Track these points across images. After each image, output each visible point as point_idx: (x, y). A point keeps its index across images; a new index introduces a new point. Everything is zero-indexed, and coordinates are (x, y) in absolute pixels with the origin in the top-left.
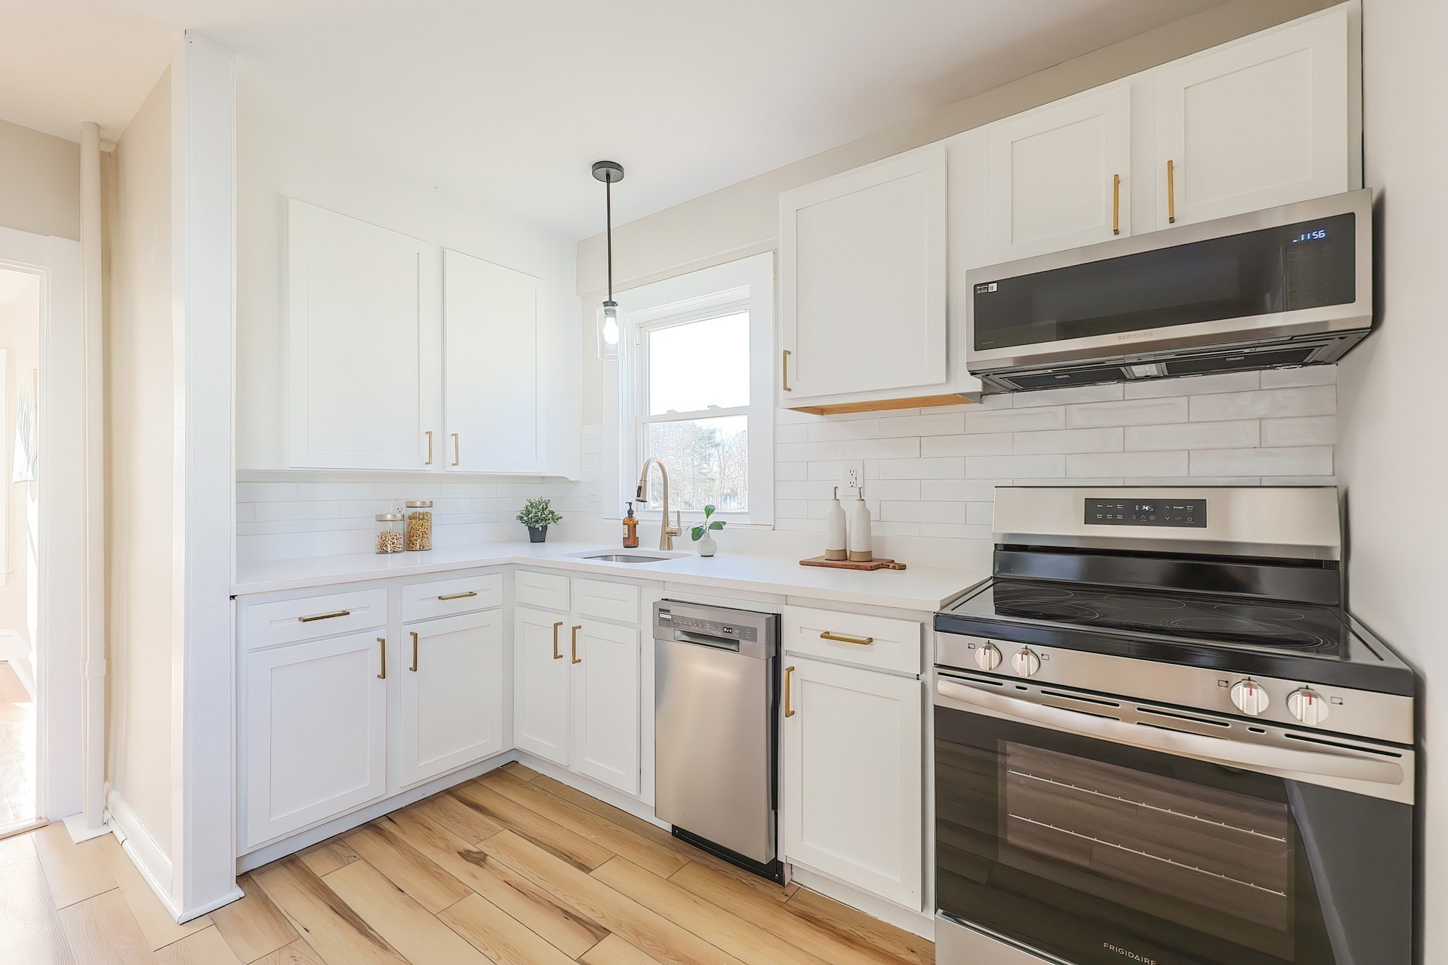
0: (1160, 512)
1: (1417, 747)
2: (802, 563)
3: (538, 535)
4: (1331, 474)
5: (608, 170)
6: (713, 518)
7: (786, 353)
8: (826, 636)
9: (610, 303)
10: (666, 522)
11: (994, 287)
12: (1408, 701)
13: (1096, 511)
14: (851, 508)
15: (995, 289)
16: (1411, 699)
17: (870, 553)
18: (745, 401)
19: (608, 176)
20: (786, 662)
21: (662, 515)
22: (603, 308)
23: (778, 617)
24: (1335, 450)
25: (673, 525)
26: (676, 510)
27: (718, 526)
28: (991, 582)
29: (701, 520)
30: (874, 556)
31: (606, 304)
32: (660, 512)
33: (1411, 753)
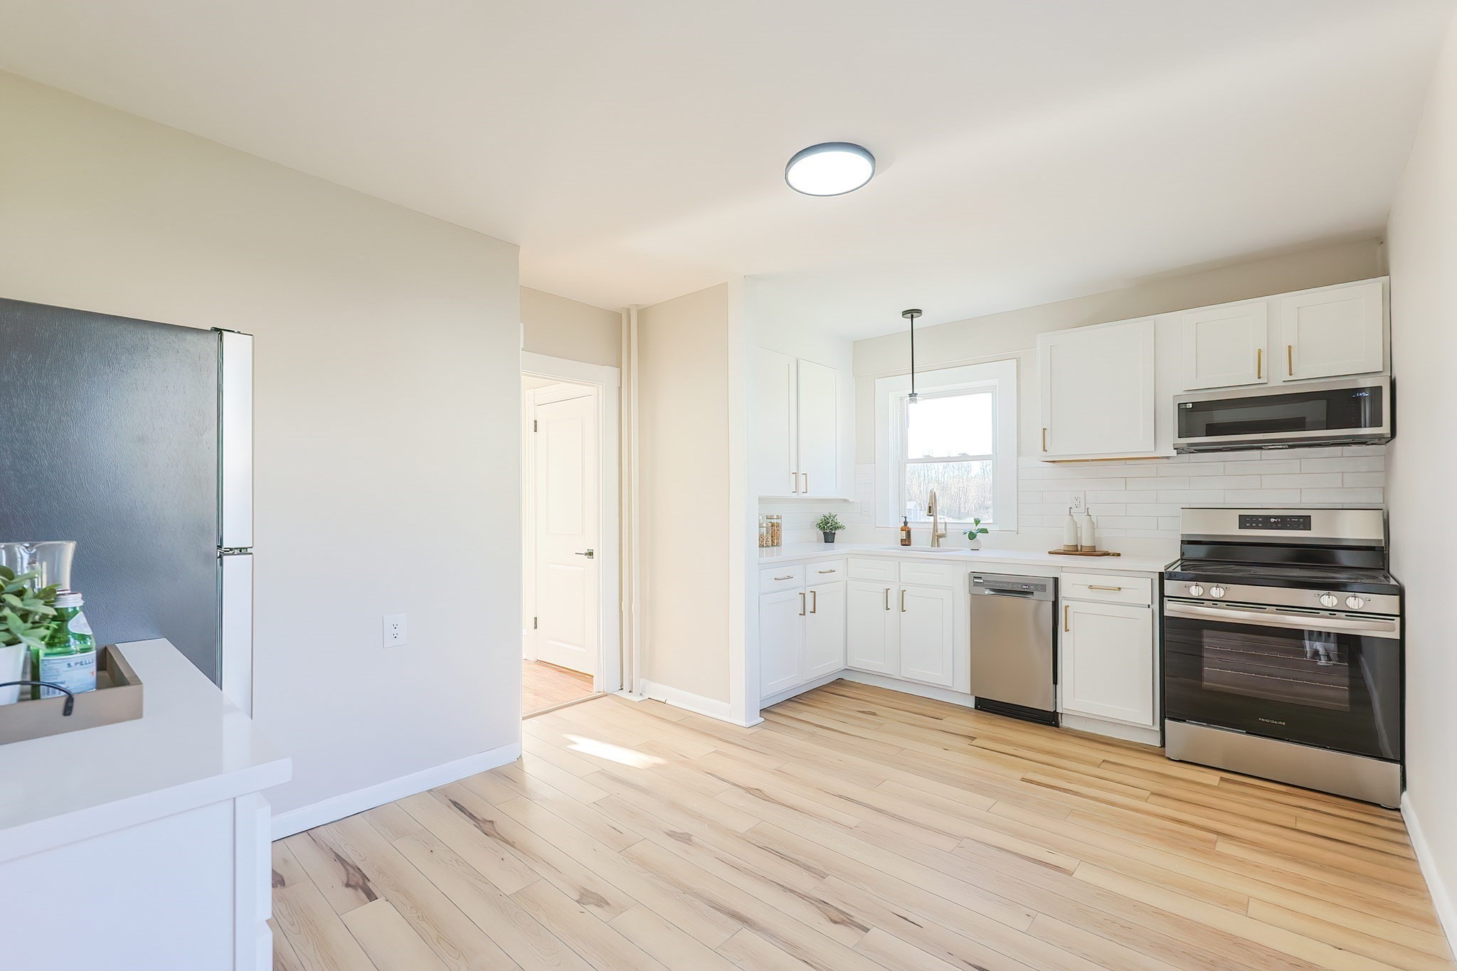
0: (1285, 522)
1: (1402, 615)
2: (1050, 553)
3: (829, 538)
4: (1382, 502)
5: (912, 313)
6: (979, 526)
7: (1044, 429)
8: (1091, 587)
9: (913, 395)
10: (935, 530)
11: (1191, 406)
12: (1397, 598)
13: (1245, 522)
14: (1083, 521)
15: (1191, 407)
16: (1398, 597)
17: (1095, 547)
18: (989, 451)
19: (912, 316)
20: (1062, 604)
21: (933, 524)
22: (909, 398)
23: (1056, 580)
24: (1385, 490)
25: (941, 531)
26: (944, 522)
27: (984, 531)
28: (1179, 562)
29: (974, 528)
30: (1097, 550)
31: (910, 395)
32: (931, 523)
33: (1399, 618)
